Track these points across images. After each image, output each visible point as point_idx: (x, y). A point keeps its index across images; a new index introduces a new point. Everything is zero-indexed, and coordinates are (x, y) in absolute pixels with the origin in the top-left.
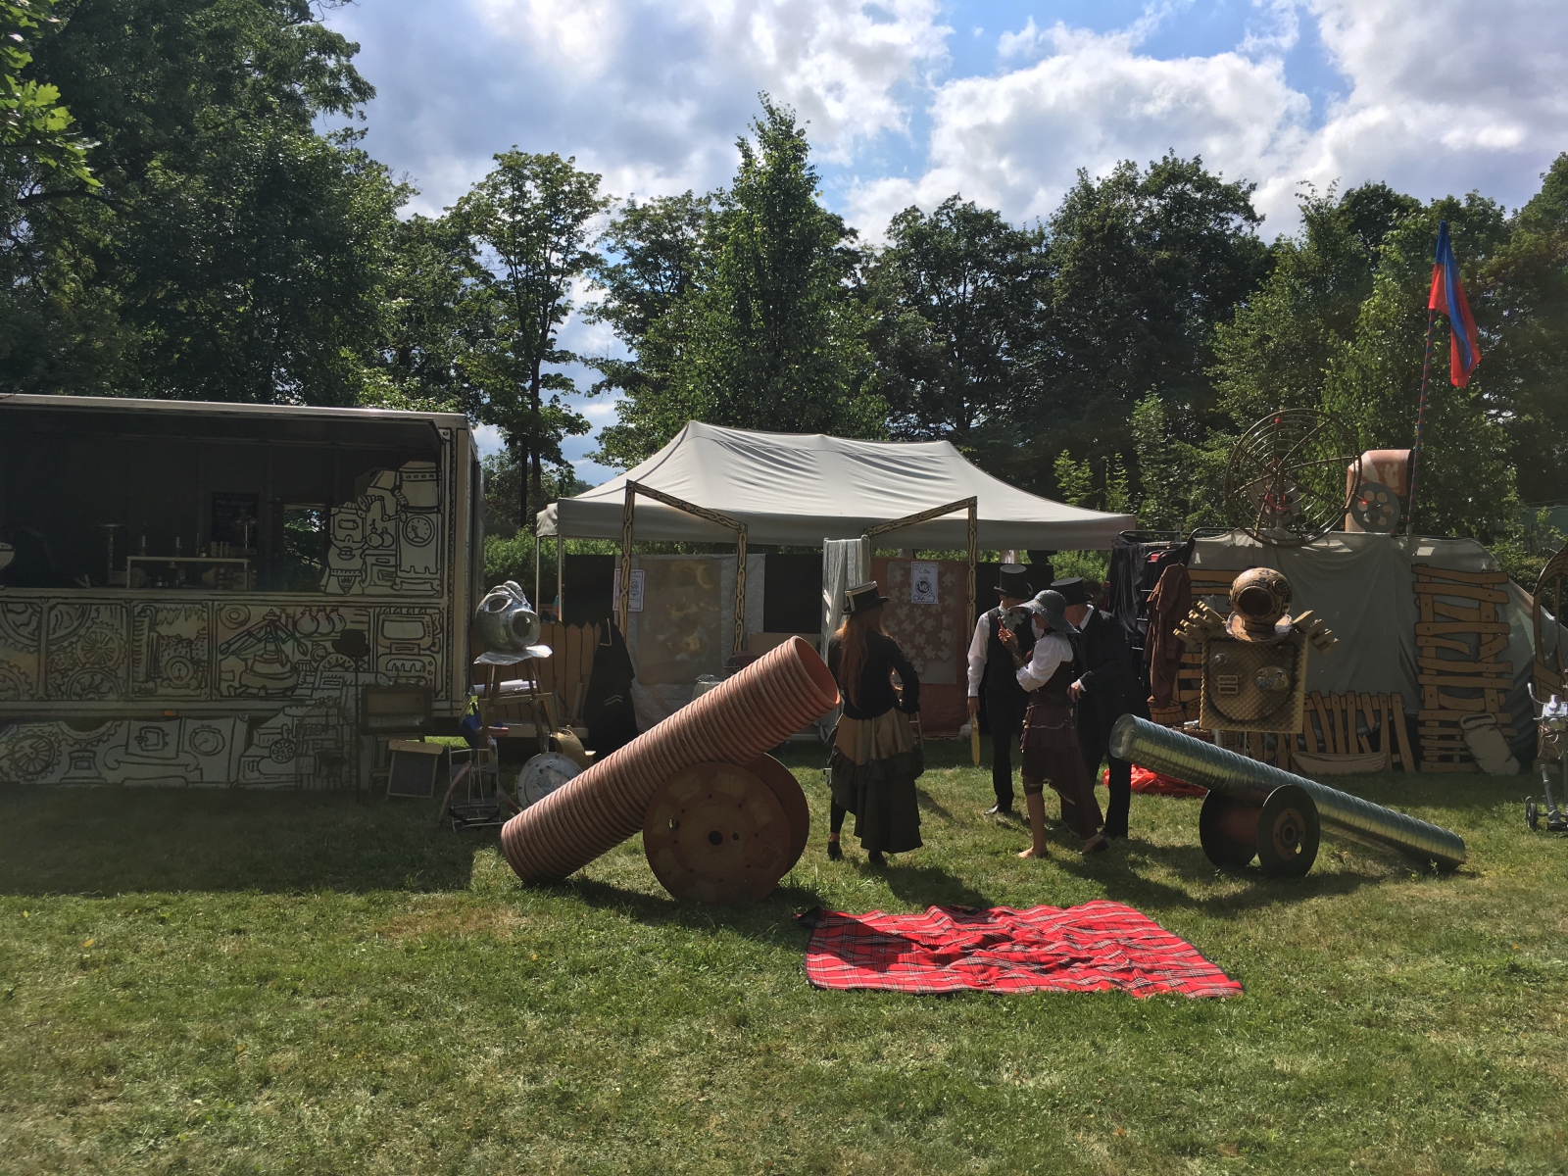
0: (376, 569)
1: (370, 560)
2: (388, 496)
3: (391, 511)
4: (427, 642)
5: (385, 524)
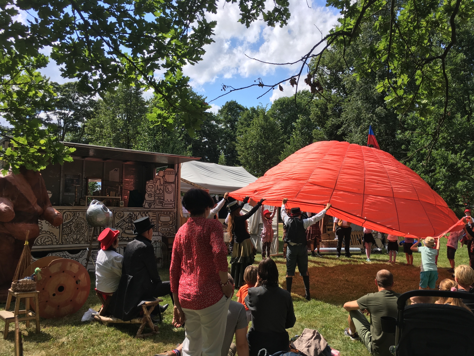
0: (158, 200)
1: (156, 198)
2: (161, 178)
3: (162, 183)
4: (171, 222)
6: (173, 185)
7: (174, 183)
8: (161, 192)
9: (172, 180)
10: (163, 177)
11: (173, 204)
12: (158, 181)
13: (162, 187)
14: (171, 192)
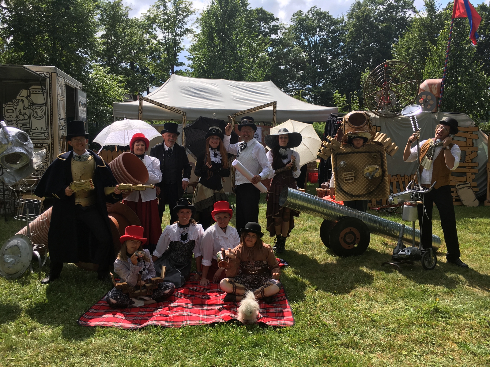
1: (19, 125)
2: (25, 99)
3: (27, 105)
5: (25, 111)
6: (44, 108)
7: (45, 104)
8: (26, 117)
9: (43, 102)
10: (27, 98)
11: (46, 134)
12: (21, 104)
13: (27, 111)
14: (41, 118)
